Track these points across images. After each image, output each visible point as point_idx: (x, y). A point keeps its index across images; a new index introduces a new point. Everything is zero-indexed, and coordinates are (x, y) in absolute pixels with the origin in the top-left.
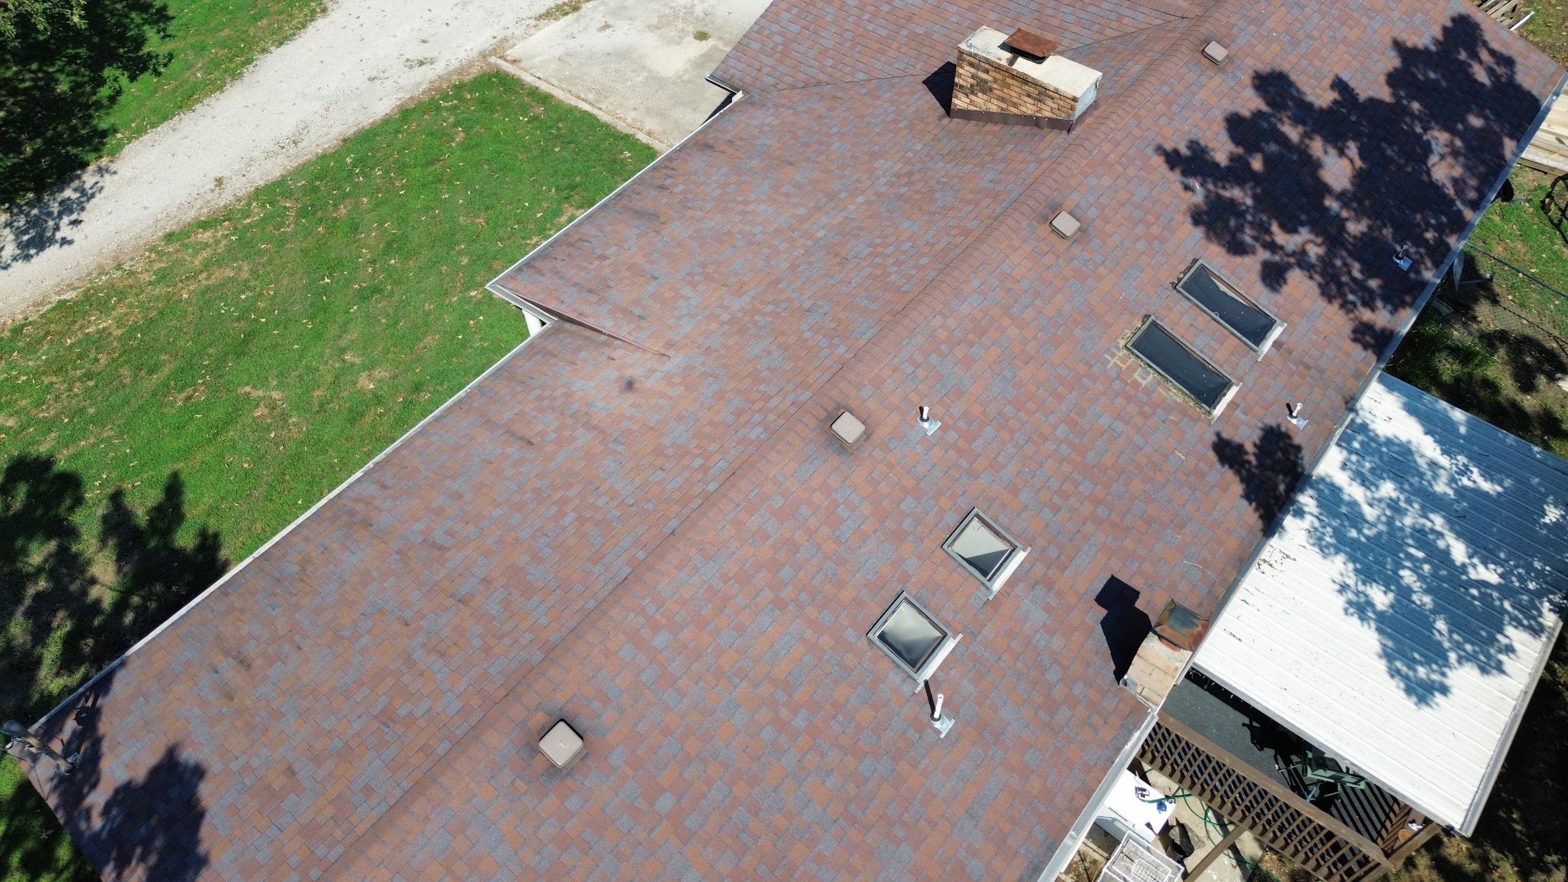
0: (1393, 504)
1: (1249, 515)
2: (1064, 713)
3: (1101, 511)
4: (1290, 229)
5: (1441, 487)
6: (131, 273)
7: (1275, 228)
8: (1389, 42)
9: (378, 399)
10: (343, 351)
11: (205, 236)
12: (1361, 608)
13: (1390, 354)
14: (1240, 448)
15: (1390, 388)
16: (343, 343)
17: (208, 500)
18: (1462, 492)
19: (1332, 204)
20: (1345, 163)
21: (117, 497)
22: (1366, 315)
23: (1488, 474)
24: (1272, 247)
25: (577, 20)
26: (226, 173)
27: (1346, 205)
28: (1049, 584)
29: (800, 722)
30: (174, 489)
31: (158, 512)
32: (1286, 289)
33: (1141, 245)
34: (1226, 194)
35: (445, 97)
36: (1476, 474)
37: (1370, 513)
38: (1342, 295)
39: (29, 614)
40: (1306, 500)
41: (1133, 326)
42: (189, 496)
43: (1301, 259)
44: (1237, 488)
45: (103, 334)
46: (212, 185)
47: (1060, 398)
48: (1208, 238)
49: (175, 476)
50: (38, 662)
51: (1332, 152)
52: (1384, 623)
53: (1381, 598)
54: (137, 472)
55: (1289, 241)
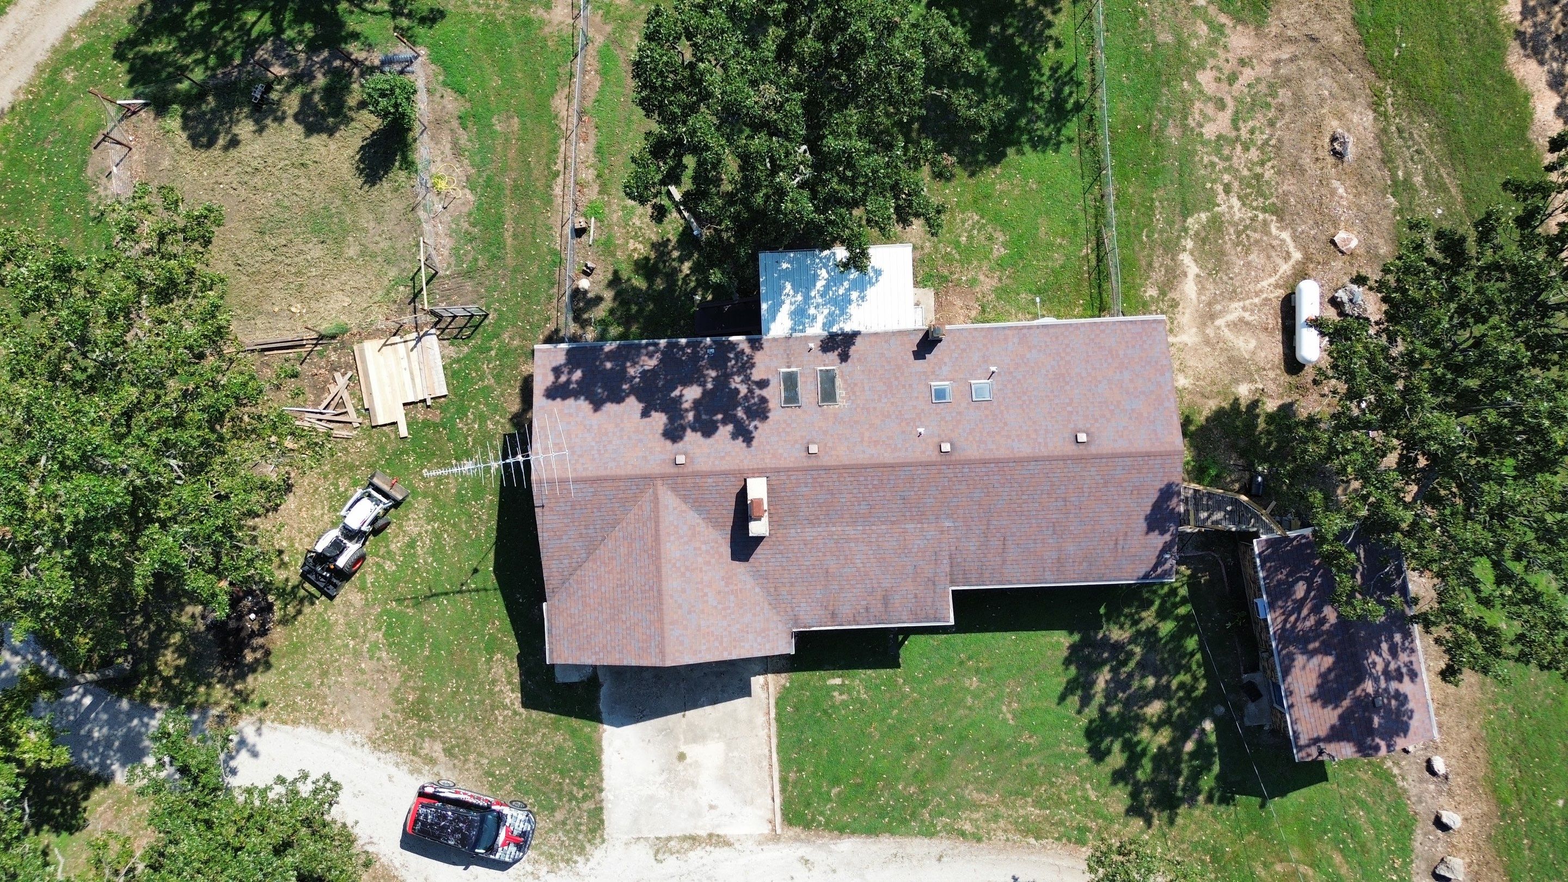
0: (817, 307)
1: (858, 340)
2: (962, 346)
3: (898, 374)
4: (737, 391)
5: (799, 298)
6: (1005, 831)
7: (742, 394)
8: (598, 414)
9: (977, 671)
10: (970, 708)
11: (968, 827)
12: (863, 298)
13: (757, 337)
14: (839, 355)
15: (768, 330)
16: (967, 712)
17: (1056, 680)
18: (796, 292)
19: (710, 386)
20: (684, 392)
21: (1079, 712)
22: (748, 351)
23: (784, 288)
24: (751, 391)
25: (718, 826)
26: (934, 862)
27: (705, 382)
28: (933, 373)
29: (1025, 398)
30: (1062, 698)
31: (1072, 693)
32: (765, 377)
33: (794, 425)
34: (745, 417)
35: (819, 824)
36: (786, 291)
37: (826, 311)
38: (747, 362)
39: (1129, 687)
40: (835, 329)
41: (829, 408)
42: (1061, 689)
43: (747, 380)
44: (853, 348)
45: (1036, 803)
46: (945, 859)
47: (875, 409)
48: (769, 411)
49: (1059, 704)
50: (1138, 663)
51: (684, 399)
52: (863, 290)
53: (854, 295)
54: (1068, 717)
55: (743, 390)
